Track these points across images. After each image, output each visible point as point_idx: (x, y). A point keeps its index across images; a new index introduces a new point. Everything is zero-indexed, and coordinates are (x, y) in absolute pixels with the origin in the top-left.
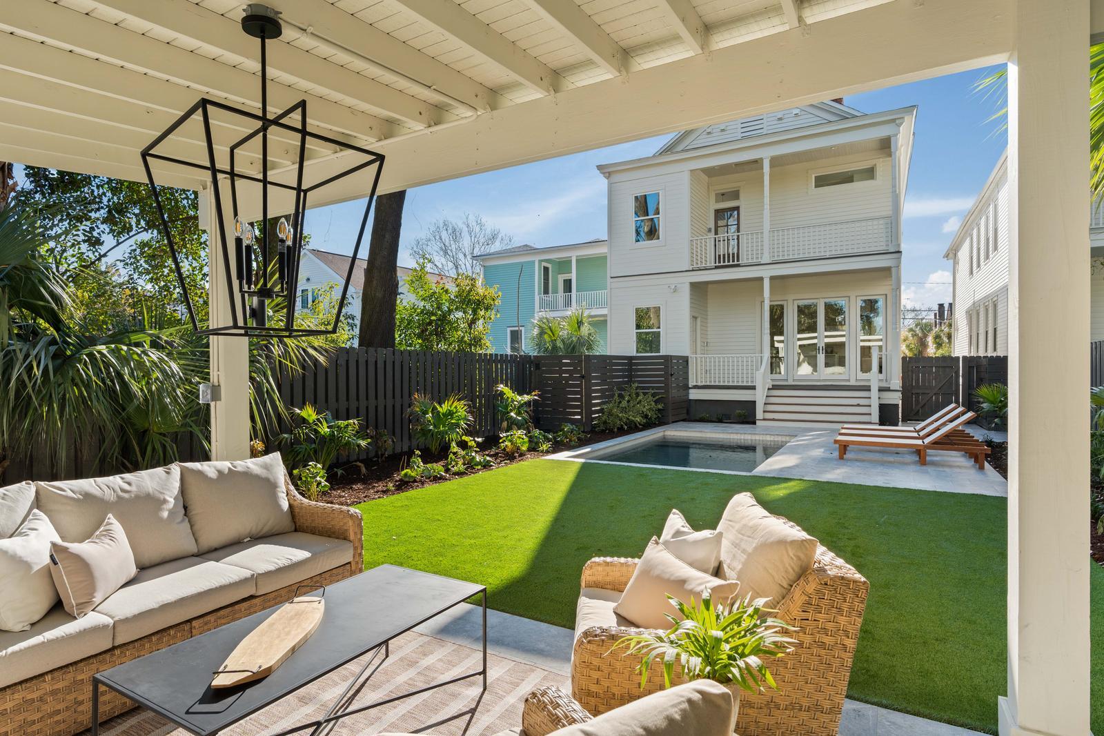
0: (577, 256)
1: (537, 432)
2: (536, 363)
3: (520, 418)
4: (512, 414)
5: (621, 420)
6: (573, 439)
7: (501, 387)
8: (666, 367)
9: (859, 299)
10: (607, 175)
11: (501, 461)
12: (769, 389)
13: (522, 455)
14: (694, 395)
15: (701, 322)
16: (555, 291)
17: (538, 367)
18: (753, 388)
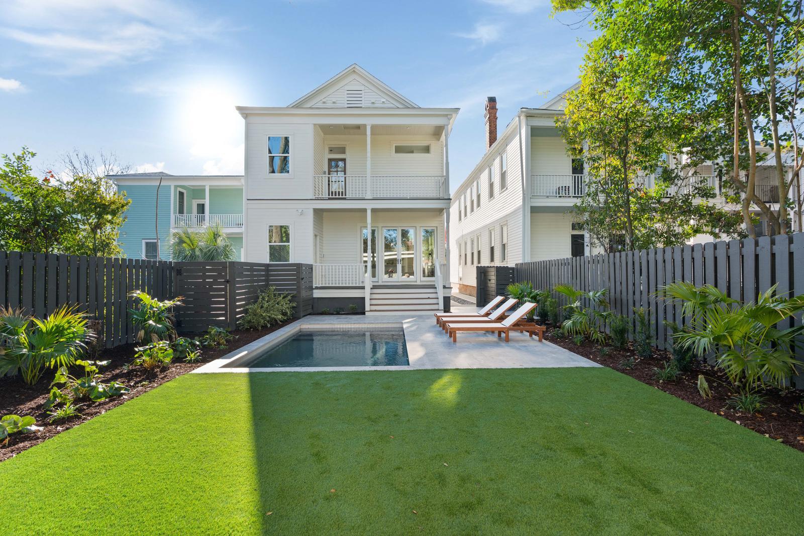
0: (210, 186)
1: (181, 341)
2: (178, 269)
3: (160, 326)
4: (151, 322)
5: (264, 318)
6: (221, 342)
7: (137, 294)
8: (298, 273)
9: (422, 229)
10: (245, 115)
11: (136, 383)
12: (371, 288)
13: (164, 369)
14: (317, 294)
15: (320, 239)
16: (190, 212)
17: (179, 273)
18: (363, 288)
